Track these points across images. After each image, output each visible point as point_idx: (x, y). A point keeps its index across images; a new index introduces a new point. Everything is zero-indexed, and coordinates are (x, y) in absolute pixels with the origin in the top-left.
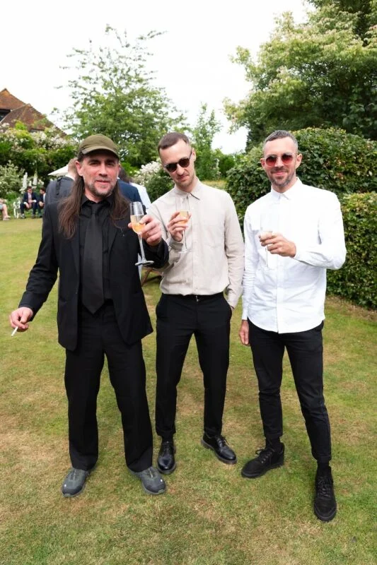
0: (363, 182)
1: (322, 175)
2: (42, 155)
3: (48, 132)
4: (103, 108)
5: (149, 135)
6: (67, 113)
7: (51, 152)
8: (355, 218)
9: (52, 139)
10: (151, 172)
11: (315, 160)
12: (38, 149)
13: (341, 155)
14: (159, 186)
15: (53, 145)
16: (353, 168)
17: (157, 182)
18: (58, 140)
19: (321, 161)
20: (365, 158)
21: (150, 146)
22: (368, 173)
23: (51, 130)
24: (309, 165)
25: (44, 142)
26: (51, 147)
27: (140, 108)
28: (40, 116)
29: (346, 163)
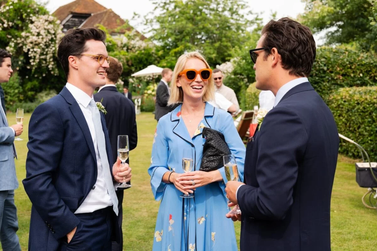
0: (357, 80)
1: (327, 77)
2: (123, 57)
3: (128, 36)
4: (182, 13)
5: (225, 37)
6: (147, 18)
7: (130, 55)
8: (343, 102)
9: (132, 42)
10: (225, 72)
11: (321, 68)
12: (120, 52)
13: (338, 65)
14: (232, 85)
15: (133, 47)
16: (348, 72)
17: (230, 81)
18: (137, 43)
19: (325, 68)
20: (357, 66)
21: (226, 47)
22: (359, 75)
23: (132, 33)
24: (317, 71)
25: (125, 45)
26: (131, 49)
27: (217, 10)
28: (122, 22)
29: (343, 69)
